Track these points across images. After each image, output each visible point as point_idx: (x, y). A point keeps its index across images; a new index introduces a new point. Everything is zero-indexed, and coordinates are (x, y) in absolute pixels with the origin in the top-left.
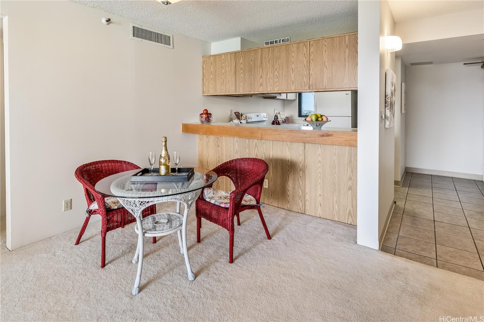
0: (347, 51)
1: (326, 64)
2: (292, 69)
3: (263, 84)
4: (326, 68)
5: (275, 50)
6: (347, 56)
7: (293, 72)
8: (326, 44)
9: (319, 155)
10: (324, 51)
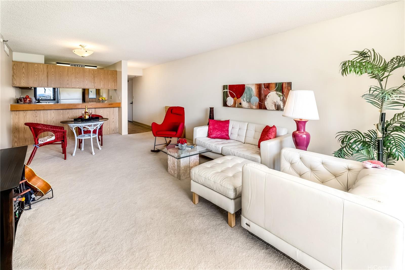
0: (110, 76)
1: (102, 79)
2: (86, 79)
3: (69, 84)
4: (102, 81)
5: (77, 70)
6: (110, 78)
7: (87, 80)
8: (102, 72)
9: (102, 112)
10: (101, 75)
